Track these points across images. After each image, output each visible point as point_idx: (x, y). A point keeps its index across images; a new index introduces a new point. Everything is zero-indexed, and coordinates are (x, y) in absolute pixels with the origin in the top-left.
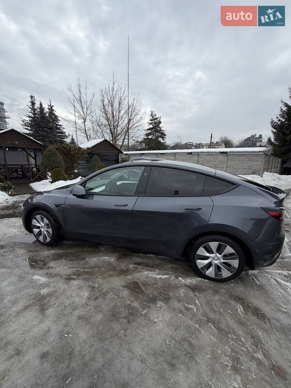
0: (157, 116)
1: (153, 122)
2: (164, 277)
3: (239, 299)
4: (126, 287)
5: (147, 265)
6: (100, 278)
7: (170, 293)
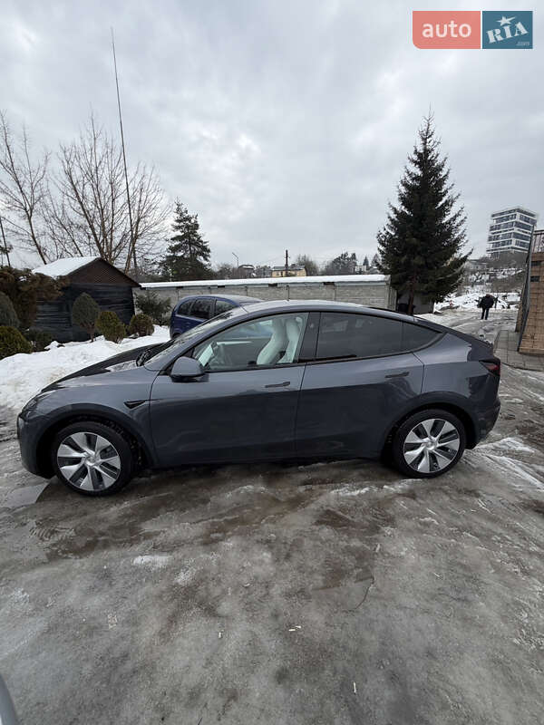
0: (190, 214)
1: (182, 224)
2: (363, 491)
3: (471, 492)
4: (319, 523)
5: (324, 482)
6: (266, 522)
7: (388, 511)
